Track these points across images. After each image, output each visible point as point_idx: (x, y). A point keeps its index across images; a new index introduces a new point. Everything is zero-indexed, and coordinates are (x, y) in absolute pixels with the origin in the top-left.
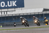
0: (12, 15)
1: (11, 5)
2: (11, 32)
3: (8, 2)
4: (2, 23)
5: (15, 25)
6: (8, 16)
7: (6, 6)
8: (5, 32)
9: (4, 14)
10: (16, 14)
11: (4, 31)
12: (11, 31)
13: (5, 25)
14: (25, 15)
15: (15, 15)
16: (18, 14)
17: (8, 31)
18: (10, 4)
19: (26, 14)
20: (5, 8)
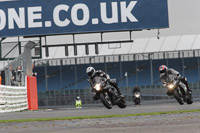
0: (120, 56)
1: (114, 19)
2: (113, 126)
3: (103, 6)
4: (77, 91)
5: (137, 96)
6: (102, 61)
7: (95, 21)
8: (90, 126)
9: (87, 53)
10: (134, 55)
11: (84, 122)
12: (113, 121)
13: (88, 100)
14: (171, 57)
15: (131, 59)
16: (143, 54)
17: (103, 122)
18: (109, 15)
19: (176, 56)
20: (89, 29)
